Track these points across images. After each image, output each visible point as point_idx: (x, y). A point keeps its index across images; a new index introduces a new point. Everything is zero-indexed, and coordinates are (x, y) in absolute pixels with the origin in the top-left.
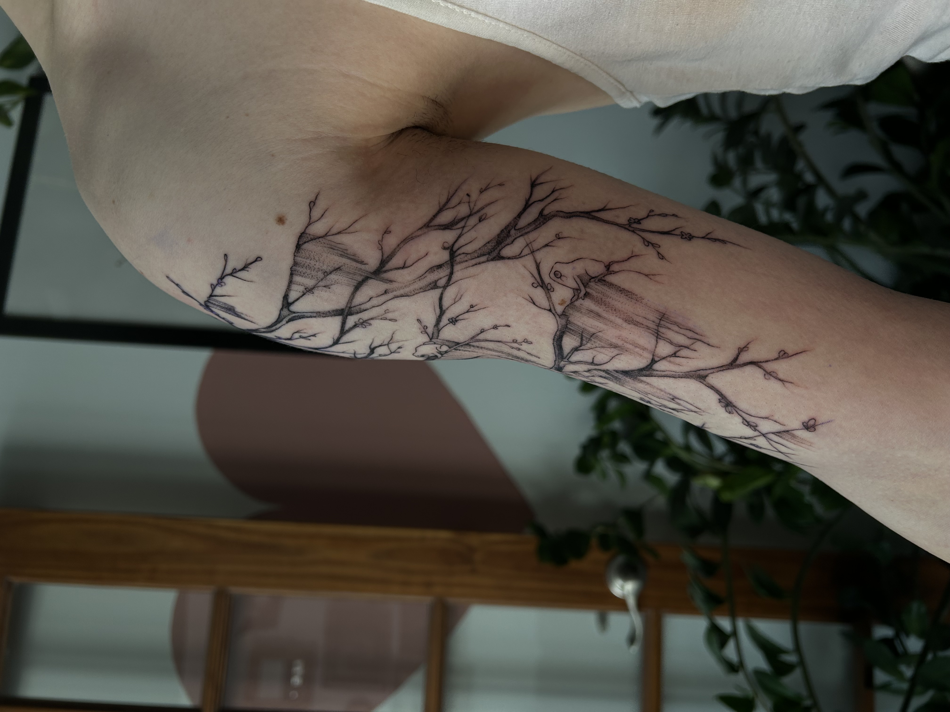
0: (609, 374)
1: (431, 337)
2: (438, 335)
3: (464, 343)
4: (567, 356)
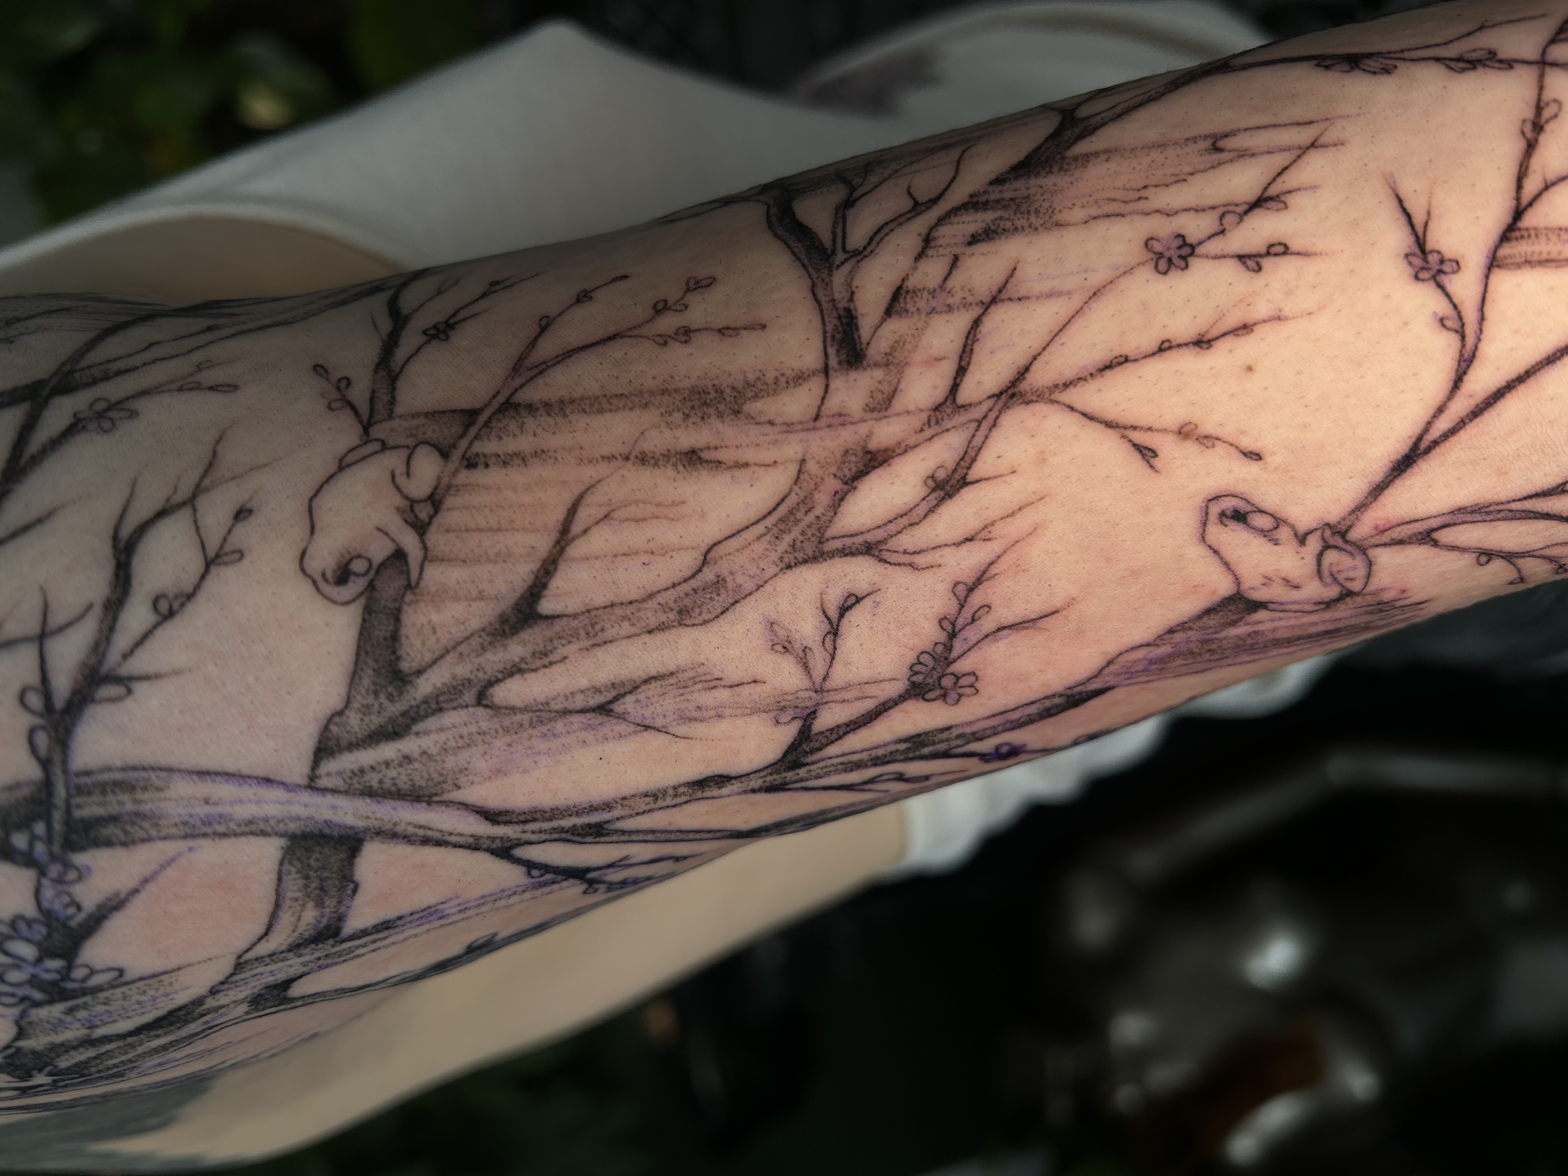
0: (985, 206)
1: (365, 418)
2: (393, 398)
3: (496, 404)
4: (834, 243)
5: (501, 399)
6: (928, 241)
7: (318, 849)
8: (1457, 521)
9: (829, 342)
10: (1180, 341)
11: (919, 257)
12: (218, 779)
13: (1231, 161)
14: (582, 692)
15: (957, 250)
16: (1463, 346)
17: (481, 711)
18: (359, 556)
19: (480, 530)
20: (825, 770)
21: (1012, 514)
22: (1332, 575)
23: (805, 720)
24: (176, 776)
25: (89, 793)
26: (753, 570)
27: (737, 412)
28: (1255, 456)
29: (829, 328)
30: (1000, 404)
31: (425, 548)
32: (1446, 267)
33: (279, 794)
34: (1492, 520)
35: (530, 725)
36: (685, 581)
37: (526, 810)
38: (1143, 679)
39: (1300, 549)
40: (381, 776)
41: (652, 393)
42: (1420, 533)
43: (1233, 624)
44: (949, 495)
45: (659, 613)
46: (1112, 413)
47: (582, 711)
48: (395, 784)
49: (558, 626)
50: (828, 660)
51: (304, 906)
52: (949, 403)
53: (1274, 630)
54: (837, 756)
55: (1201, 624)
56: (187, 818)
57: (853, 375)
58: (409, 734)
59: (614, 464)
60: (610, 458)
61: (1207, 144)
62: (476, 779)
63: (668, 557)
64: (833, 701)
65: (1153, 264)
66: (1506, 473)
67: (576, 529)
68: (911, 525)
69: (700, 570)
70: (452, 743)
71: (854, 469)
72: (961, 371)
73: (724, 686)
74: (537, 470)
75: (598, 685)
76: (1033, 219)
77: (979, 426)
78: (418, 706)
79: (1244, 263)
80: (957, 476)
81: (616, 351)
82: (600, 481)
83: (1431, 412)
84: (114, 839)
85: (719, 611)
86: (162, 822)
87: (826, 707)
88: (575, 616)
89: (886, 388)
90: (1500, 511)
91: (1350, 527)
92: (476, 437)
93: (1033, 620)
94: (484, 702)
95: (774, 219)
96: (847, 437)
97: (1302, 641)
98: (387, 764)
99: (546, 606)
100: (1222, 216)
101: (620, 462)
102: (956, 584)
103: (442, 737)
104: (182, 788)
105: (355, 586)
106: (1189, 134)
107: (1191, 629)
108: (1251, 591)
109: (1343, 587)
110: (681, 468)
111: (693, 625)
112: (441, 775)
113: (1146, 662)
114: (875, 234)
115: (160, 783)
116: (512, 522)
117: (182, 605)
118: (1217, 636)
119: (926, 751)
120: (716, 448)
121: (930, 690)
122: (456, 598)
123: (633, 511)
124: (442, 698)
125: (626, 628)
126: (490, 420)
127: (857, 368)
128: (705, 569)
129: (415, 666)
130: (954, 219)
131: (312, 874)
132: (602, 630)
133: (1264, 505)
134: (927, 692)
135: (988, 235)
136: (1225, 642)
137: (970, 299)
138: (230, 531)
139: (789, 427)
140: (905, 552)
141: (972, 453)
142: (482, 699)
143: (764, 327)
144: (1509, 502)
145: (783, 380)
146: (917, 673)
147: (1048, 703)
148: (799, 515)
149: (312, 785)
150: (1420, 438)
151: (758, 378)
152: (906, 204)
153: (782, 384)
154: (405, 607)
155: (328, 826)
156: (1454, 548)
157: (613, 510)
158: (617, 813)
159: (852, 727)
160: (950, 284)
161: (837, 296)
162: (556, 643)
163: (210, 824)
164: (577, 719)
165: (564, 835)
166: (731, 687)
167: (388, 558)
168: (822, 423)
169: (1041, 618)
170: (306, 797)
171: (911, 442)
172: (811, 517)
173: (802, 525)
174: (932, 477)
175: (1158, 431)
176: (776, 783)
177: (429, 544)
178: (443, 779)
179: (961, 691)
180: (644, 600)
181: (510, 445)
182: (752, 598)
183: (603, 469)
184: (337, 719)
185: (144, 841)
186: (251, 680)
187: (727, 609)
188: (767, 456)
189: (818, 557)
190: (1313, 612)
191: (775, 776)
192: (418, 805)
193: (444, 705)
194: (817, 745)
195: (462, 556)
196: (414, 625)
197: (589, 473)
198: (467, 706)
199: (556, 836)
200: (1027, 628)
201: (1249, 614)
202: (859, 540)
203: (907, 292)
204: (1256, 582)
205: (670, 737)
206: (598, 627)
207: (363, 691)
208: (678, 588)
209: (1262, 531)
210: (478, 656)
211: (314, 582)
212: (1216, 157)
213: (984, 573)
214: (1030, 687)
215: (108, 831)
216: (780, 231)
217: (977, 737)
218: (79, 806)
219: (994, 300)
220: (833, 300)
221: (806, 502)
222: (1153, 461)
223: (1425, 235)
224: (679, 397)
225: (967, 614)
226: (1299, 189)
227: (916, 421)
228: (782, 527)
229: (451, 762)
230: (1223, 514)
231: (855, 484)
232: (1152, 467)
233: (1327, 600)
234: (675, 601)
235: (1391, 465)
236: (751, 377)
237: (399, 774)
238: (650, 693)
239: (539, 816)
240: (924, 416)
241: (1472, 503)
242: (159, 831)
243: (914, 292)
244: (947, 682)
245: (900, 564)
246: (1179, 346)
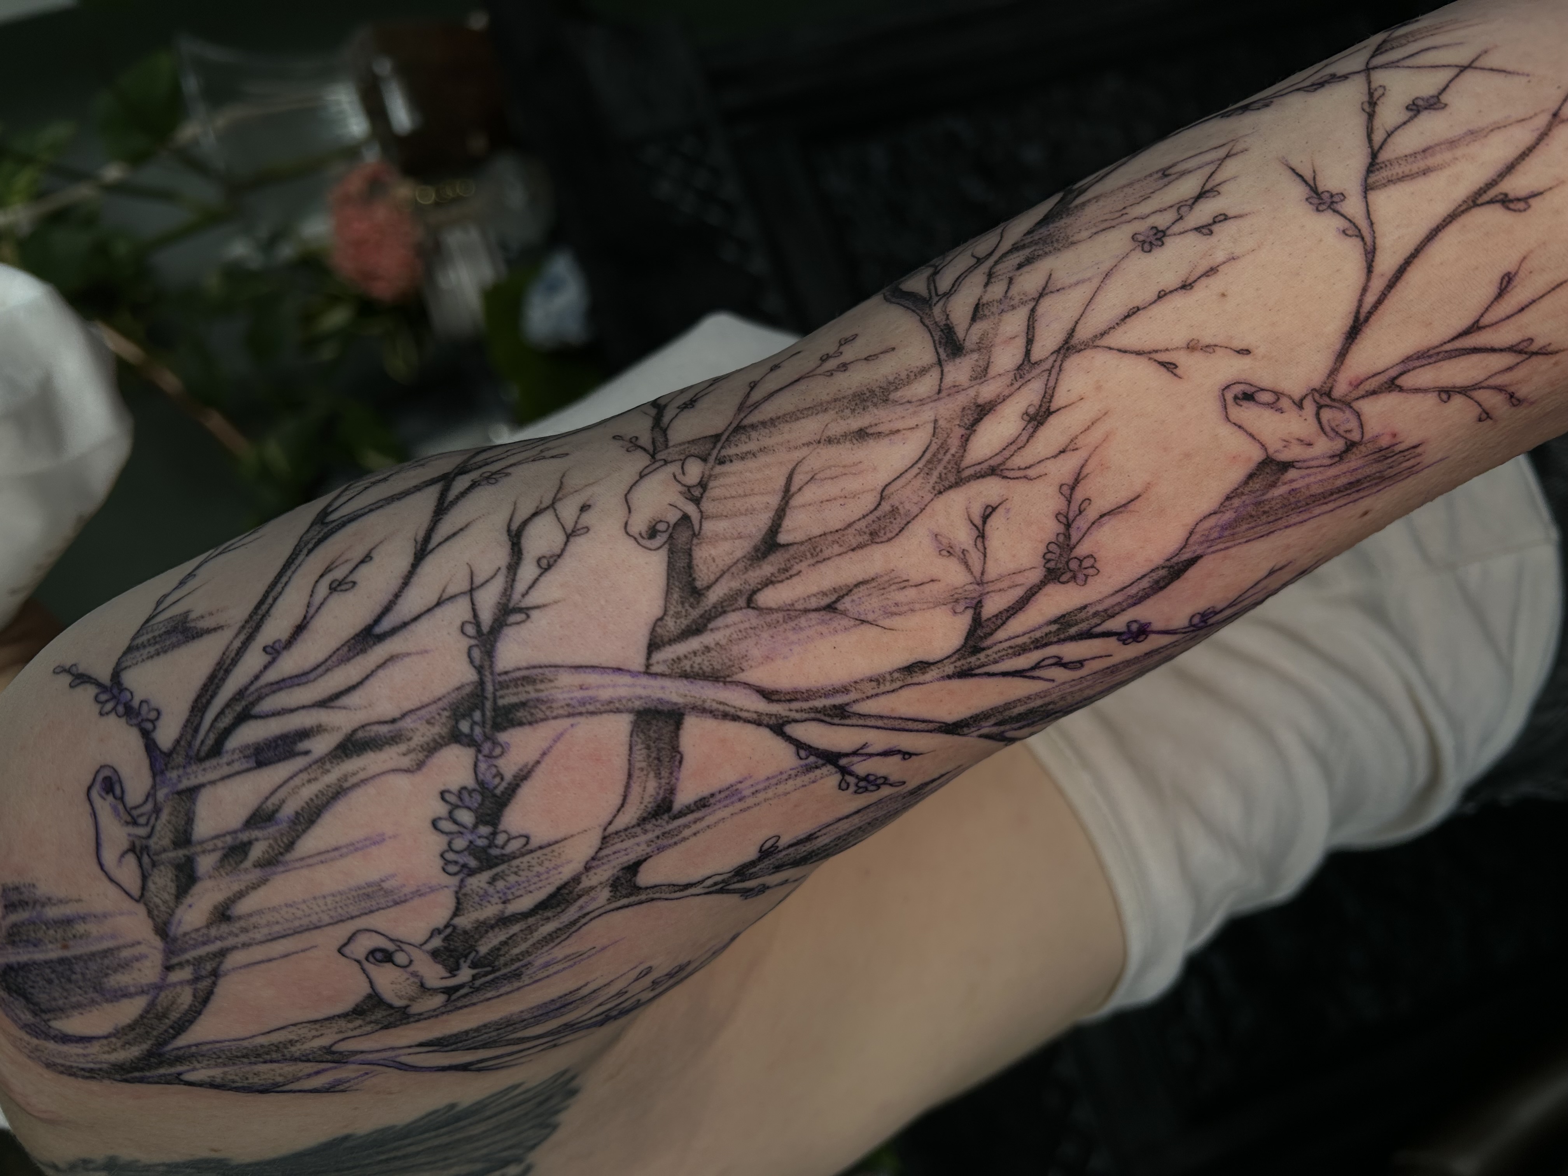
0: (1024, 247)
1: (651, 451)
2: (667, 439)
3: (731, 429)
4: (930, 293)
5: (734, 425)
6: (990, 275)
7: (654, 722)
8: (1409, 368)
9: (938, 346)
10: (1171, 289)
11: (986, 285)
12: (588, 670)
13: (1177, 179)
14: (814, 595)
15: (1011, 275)
16: (1365, 244)
17: (750, 611)
18: (661, 521)
19: (733, 497)
20: (1000, 654)
21: (1088, 428)
22: (1333, 429)
23: (975, 609)
24: (561, 670)
25: (508, 687)
26: (916, 499)
27: (886, 401)
28: (1245, 352)
29: (937, 338)
30: (1061, 356)
31: (701, 512)
32: (1336, 199)
33: (626, 679)
34: (1435, 362)
35: (784, 621)
36: (871, 512)
37: (790, 691)
38: (1222, 546)
39: (1300, 413)
40: (691, 662)
41: (828, 402)
42: (1386, 383)
43: (1273, 485)
44: (1041, 423)
45: (857, 537)
46: (1138, 347)
47: (816, 610)
48: (701, 668)
49: (792, 550)
50: (982, 558)
51: (647, 775)
52: (1026, 363)
53: (1308, 486)
54: (1006, 640)
55: (1250, 489)
56: (570, 702)
57: (958, 361)
58: (706, 630)
59: (811, 447)
60: (808, 444)
61: (1160, 174)
62: (753, 664)
63: (856, 498)
64: (992, 591)
65: (1140, 248)
66: (1431, 324)
67: (793, 489)
68: (1019, 449)
69: (879, 504)
70: (735, 636)
71: (972, 419)
72: (1030, 342)
73: (911, 586)
74: (763, 459)
75: (825, 590)
76: (1055, 245)
77: (1050, 373)
78: (710, 610)
79: (1200, 232)
80: (1043, 409)
81: (802, 386)
82: (804, 458)
83: (1358, 293)
84: (524, 720)
85: (898, 530)
86: (554, 705)
87: (988, 596)
88: (802, 543)
89: (981, 363)
90: (1438, 353)
91: (1331, 389)
92: (722, 448)
93: (1124, 505)
94: (752, 605)
95: (889, 297)
96: (962, 399)
97: (1335, 496)
98: (695, 653)
99: (782, 538)
100: (1179, 209)
101: (815, 445)
102: (1061, 486)
103: (728, 632)
104: (566, 679)
105: (660, 539)
106: (1148, 172)
107: (1243, 494)
108: (1277, 454)
109: (1346, 438)
110: (855, 442)
111: (882, 542)
112: (730, 660)
113: (1219, 529)
114: (956, 281)
115: (552, 677)
116: (752, 490)
117: (555, 561)
118: (1265, 497)
119: (1073, 631)
120: (876, 425)
121: (1063, 574)
122: (725, 539)
123: (828, 473)
124: (725, 604)
125: (836, 549)
126: (728, 437)
127: (960, 356)
128: (883, 503)
129: (705, 584)
130: (1004, 259)
131: (652, 744)
132: (821, 551)
133: (1263, 385)
134: (1060, 576)
135: (1029, 261)
136: (1273, 502)
137: (1025, 298)
138: (578, 518)
139: (922, 402)
140: (1019, 469)
141: (1049, 392)
142: (750, 603)
143: (893, 349)
144: (1442, 345)
145: (912, 375)
146: (1049, 561)
147: (1155, 576)
148: (940, 456)
149: (648, 672)
150: (1358, 312)
151: (896, 378)
152: (973, 261)
153: (912, 377)
154: (694, 547)
155: (661, 703)
156: (1417, 390)
157: (816, 474)
158: (853, 696)
159: (1011, 612)
160: (1010, 294)
161: (937, 320)
162: (792, 562)
163: (584, 704)
164: (813, 615)
165: (818, 716)
166: (916, 586)
167: (679, 520)
168: (943, 394)
169: (1129, 502)
170: (644, 680)
171: (1006, 393)
172: (948, 456)
173: (944, 463)
174: (1026, 413)
175: (1172, 350)
176: (964, 668)
177: (703, 509)
178: (731, 663)
179: (1086, 572)
180: (845, 529)
181: (744, 448)
182: (919, 518)
183: (805, 451)
184: (659, 623)
185: (542, 720)
186: (603, 602)
187: (903, 528)
188: (912, 423)
189: (958, 483)
190: (1331, 465)
191: (963, 662)
192: (716, 684)
193: (726, 609)
194: (988, 630)
195: (725, 514)
196: (701, 558)
197: (797, 455)
198: (741, 609)
199: (812, 715)
200: (1121, 512)
201: (1283, 474)
202: (985, 466)
203: (983, 305)
204: (1279, 445)
205: (880, 629)
206: (818, 550)
207: (674, 603)
208: (867, 518)
209: (1268, 404)
210: (744, 573)
211: (635, 539)
212: (1166, 180)
213: (1079, 474)
214: (1137, 563)
215: (521, 714)
216: (894, 300)
217: (1109, 614)
218: (502, 697)
219: (1041, 295)
220: (936, 322)
221: (944, 447)
222: (1175, 371)
223: (1315, 184)
224: (846, 401)
225: (1074, 507)
226: (1225, 182)
227: (1007, 380)
228: (930, 466)
229: (735, 650)
230: (1236, 398)
231: (974, 428)
232: (1175, 375)
233: (1339, 452)
234: (867, 527)
235: (1344, 336)
236: (891, 378)
237: (703, 660)
238: (861, 595)
239: (799, 696)
240: (1011, 375)
241: (1415, 351)
242: (552, 712)
243: (987, 304)
244: (1074, 565)
245: (1017, 478)
246: (1171, 292)
